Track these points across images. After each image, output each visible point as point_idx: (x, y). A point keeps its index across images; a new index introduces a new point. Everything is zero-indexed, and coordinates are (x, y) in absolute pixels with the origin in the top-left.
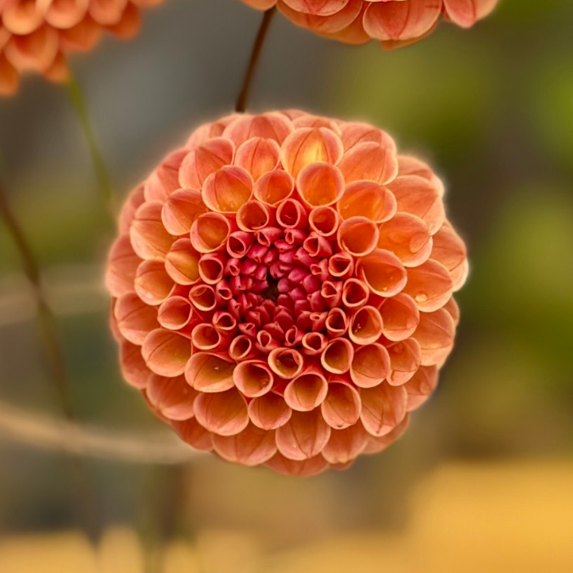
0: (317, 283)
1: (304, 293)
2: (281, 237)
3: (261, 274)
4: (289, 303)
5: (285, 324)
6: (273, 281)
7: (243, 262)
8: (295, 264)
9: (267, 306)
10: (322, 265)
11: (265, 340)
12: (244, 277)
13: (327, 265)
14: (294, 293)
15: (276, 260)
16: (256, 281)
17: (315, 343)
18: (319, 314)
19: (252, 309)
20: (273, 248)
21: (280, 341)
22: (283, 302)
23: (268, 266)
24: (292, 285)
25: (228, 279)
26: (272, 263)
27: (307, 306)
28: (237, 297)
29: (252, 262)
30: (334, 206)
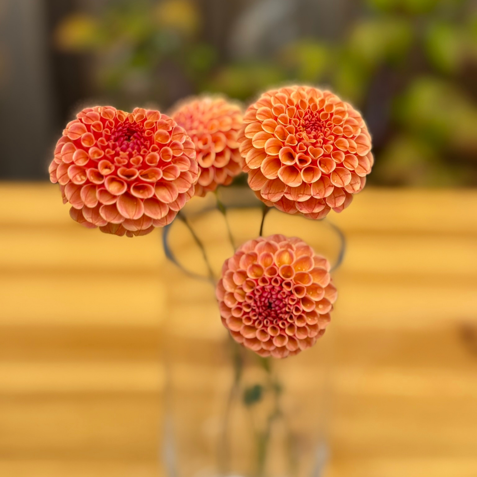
0: (285, 305)
1: (281, 308)
2: (273, 288)
3: (266, 301)
4: (275, 311)
5: (274, 318)
6: (270, 304)
7: (261, 296)
8: (277, 299)
9: (268, 312)
10: (286, 300)
11: (267, 322)
12: (261, 302)
13: (288, 300)
14: (277, 308)
15: (271, 297)
16: (265, 304)
17: (283, 324)
18: (285, 315)
19: (264, 312)
20: (270, 293)
21: (272, 322)
22: (273, 311)
23: (269, 299)
24: (276, 306)
25: (256, 302)
26: (270, 298)
27: (281, 313)
28: (258, 307)
29: (263, 297)
30: (291, 280)
